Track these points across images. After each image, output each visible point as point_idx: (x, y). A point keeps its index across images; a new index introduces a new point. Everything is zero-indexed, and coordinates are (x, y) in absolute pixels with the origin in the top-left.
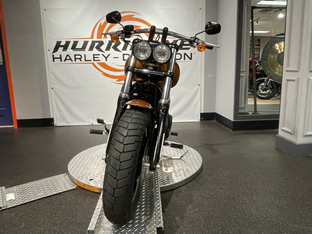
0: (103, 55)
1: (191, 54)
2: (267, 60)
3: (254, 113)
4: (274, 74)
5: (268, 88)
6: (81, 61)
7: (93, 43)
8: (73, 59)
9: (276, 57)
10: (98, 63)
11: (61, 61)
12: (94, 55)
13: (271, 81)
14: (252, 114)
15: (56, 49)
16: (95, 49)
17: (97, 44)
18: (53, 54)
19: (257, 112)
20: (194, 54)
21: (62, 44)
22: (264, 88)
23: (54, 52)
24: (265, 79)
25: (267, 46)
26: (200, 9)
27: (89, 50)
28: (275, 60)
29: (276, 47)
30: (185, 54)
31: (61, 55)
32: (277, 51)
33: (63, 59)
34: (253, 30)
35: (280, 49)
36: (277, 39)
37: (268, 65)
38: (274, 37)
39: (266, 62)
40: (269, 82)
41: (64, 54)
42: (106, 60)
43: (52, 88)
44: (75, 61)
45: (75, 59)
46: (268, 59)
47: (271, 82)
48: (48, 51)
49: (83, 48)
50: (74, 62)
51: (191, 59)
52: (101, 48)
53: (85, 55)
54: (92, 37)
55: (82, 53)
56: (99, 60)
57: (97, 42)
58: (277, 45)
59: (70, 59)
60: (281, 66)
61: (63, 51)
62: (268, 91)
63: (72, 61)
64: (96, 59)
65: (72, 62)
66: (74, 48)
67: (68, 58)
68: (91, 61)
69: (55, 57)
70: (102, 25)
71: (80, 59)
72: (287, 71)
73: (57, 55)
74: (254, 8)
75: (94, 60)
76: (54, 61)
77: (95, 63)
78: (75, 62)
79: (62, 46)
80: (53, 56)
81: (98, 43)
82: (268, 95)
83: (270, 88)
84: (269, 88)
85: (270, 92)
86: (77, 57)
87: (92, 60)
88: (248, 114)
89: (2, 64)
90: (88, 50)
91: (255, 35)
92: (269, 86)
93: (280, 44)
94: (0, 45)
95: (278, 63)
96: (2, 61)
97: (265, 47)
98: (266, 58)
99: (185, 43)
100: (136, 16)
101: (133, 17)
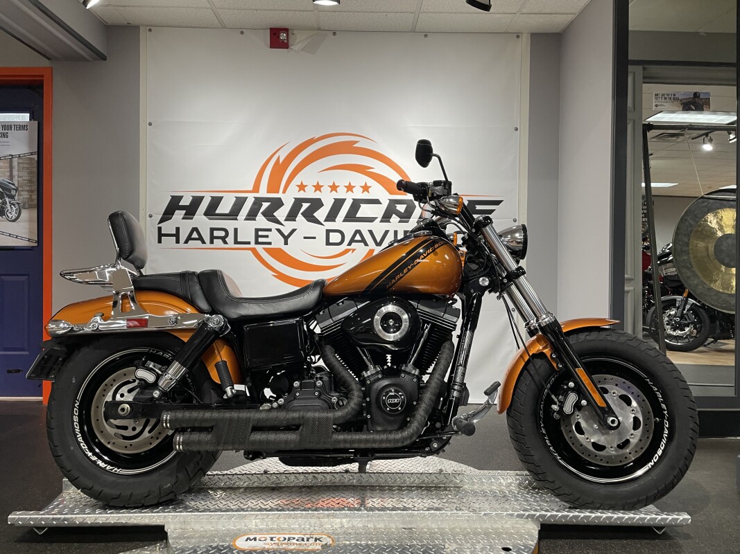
0: (279, 230)
2: (688, 253)
4: (709, 289)
5: (686, 322)
6: (225, 243)
7: (258, 202)
9: (711, 247)
10: (264, 249)
11: (178, 242)
12: (257, 230)
13: (693, 304)
15: (168, 214)
16: (260, 217)
17: (265, 205)
18: (160, 225)
21: (183, 202)
22: (675, 321)
23: (162, 221)
24: (678, 299)
25: (686, 220)
26: (516, 129)
27: (246, 219)
28: (708, 254)
29: (711, 223)
31: (178, 229)
32: (712, 232)
33: (183, 237)
34: (648, 182)
35: (721, 228)
36: (711, 201)
37: (691, 264)
38: (702, 197)
39: (685, 258)
40: (688, 307)
41: (186, 227)
42: (286, 243)
44: (212, 242)
45: (212, 238)
46: (690, 252)
47: (693, 307)
48: (148, 218)
49: (233, 214)
50: (208, 245)
52: (274, 214)
53: (236, 230)
54: (256, 188)
55: (229, 225)
56: (270, 243)
57: (267, 200)
58: (712, 220)
59: (201, 238)
60: (725, 269)
61: (183, 218)
62: (687, 329)
63: (204, 242)
64: (261, 240)
65: (204, 246)
66: (211, 212)
67: (195, 235)
68: (249, 243)
69: (163, 232)
70: (281, 160)
71: (224, 239)
73: (168, 227)
74: (650, 127)
75: (257, 242)
76: (160, 241)
77: (259, 248)
78: (212, 246)
79: (183, 208)
80: (160, 229)
81: (268, 204)
82: (687, 340)
83: (692, 323)
84: (689, 321)
85: (691, 332)
86: (216, 233)
87: (253, 241)
89: (36, 245)
90: (244, 217)
91: (653, 193)
92: (688, 317)
93: (720, 216)
94: (36, 202)
95: (716, 261)
96: (36, 239)
97: (682, 220)
98: (686, 248)
99: (478, 207)
100: (362, 144)
101: (356, 145)
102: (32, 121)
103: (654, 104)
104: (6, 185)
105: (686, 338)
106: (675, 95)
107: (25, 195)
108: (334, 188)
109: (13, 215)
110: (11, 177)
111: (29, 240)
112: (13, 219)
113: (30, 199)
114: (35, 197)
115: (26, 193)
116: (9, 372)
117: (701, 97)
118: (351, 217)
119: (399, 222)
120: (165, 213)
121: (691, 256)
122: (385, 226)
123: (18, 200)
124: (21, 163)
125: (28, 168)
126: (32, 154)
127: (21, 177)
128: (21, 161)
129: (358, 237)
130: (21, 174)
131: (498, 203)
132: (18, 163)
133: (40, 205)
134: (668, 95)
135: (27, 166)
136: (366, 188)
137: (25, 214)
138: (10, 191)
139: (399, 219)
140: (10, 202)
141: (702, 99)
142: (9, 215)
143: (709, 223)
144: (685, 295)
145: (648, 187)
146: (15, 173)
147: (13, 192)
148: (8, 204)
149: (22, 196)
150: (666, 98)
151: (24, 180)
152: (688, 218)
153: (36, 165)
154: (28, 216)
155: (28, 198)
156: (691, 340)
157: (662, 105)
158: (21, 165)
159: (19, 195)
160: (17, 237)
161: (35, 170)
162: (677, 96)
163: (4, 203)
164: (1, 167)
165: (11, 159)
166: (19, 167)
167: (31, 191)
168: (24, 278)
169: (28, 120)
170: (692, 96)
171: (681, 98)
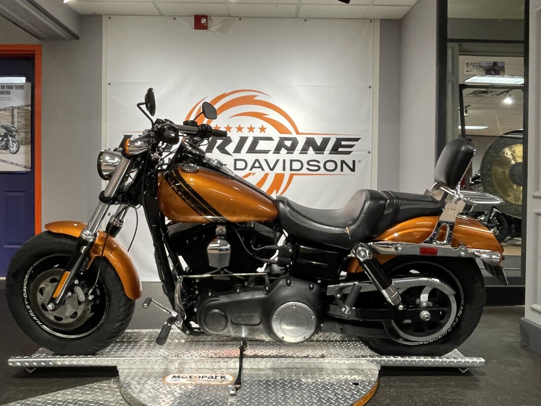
1: (354, 162)
2: (490, 176)
9: (507, 172)
13: (497, 212)
25: (490, 152)
26: (370, 87)
28: (505, 177)
29: (507, 154)
30: (343, 162)
32: (506, 161)
34: (463, 125)
35: (514, 158)
36: (508, 139)
37: (493, 184)
38: (501, 137)
40: (493, 214)
43: (109, 214)
46: (493, 175)
47: (497, 214)
51: (353, 170)
58: (508, 152)
60: (517, 187)
62: (492, 230)
72: (535, 197)
74: (463, 87)
83: (496, 226)
84: (493, 225)
85: (496, 232)
89: (30, 170)
91: (467, 133)
92: (493, 221)
93: (513, 149)
94: (30, 140)
95: (511, 182)
96: (30, 166)
97: (487, 153)
98: (489, 173)
99: (343, 143)
100: (260, 97)
101: (255, 99)
102: (27, 83)
103: (465, 70)
104: (10, 128)
106: (480, 64)
107: (23, 135)
108: (240, 129)
109: (14, 149)
110: (13, 123)
111: (25, 167)
112: (14, 152)
113: (26, 138)
114: (29, 136)
115: (23, 134)
117: (498, 65)
118: (252, 150)
119: (287, 153)
121: (493, 178)
122: (277, 156)
123: (18, 138)
124: (20, 113)
125: (25, 116)
126: (27, 106)
127: (19, 122)
128: (19, 111)
129: (257, 165)
130: (19, 120)
131: (357, 140)
132: (18, 113)
133: (33, 142)
134: (476, 63)
135: (22, 114)
136: (263, 129)
137: (22, 148)
138: (12, 132)
139: (286, 151)
140: (12, 140)
141: (499, 67)
142: (12, 149)
145: (463, 130)
146: (16, 119)
147: (14, 133)
148: (11, 142)
149: (21, 136)
150: (474, 66)
151: (22, 125)
152: (492, 151)
153: (30, 114)
154: (24, 150)
155: (23, 137)
157: (471, 71)
158: (20, 114)
159: (18, 135)
160: (17, 165)
161: (29, 117)
162: (481, 65)
163: (8, 141)
164: (5, 116)
165: (13, 110)
166: (18, 116)
167: (26, 132)
168: (22, 194)
169: (25, 82)
170: (492, 64)
171: (484, 65)
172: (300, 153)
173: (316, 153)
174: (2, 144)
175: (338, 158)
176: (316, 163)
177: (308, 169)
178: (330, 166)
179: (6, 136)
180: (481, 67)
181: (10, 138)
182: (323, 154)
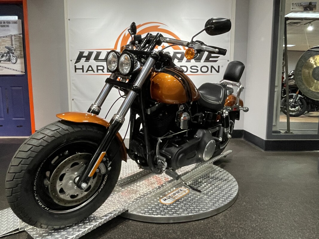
1: (219, 67)
2: (301, 75)
3: (287, 132)
4: (309, 90)
6: (103, 72)
8: (95, 70)
9: (311, 72)
11: (83, 71)
14: (285, 133)
15: (78, 60)
18: (75, 65)
19: (290, 131)
20: (222, 66)
21: (85, 54)
22: (292, 104)
23: (76, 62)
24: (294, 95)
25: (301, 60)
28: (309, 75)
29: (311, 61)
30: (212, 67)
31: (83, 66)
32: (311, 66)
33: (85, 70)
34: (286, 44)
35: (316, 64)
36: (313, 52)
37: (302, 80)
38: (309, 50)
39: (300, 77)
40: (298, 98)
41: (86, 65)
43: (73, 100)
44: (97, 72)
45: (98, 70)
47: (300, 98)
48: (70, 61)
49: (106, 59)
50: (96, 73)
51: (218, 72)
54: (116, 48)
55: (104, 64)
59: (93, 70)
60: (317, 82)
61: (85, 61)
62: (297, 108)
65: (94, 73)
66: (96, 58)
67: (90, 69)
69: (77, 68)
70: (126, 35)
71: (102, 70)
73: (79, 65)
74: (287, 19)
76: (76, 71)
78: (98, 73)
79: (85, 57)
80: (75, 66)
82: (297, 112)
83: (299, 105)
84: (298, 104)
85: (299, 109)
86: (99, 68)
88: (280, 132)
89: (24, 74)
91: (288, 49)
92: (298, 102)
93: (315, 58)
94: (23, 55)
95: (313, 78)
96: (24, 71)
97: (300, 60)
98: (300, 73)
99: (213, 55)
100: (161, 27)
101: (159, 28)
102: (19, 20)
103: (291, 8)
104: (10, 48)
105: (296, 111)
107: (19, 52)
109: (14, 61)
110: (12, 45)
111: (22, 72)
112: (14, 63)
113: (21, 54)
114: (22, 53)
115: (19, 51)
116: (18, 127)
117: (312, 4)
119: (178, 62)
120: (77, 59)
121: (302, 76)
123: (16, 54)
125: (18, 41)
126: (20, 34)
127: (16, 45)
128: (16, 38)
130: (16, 43)
132: (15, 39)
133: (25, 57)
134: (298, 3)
135: (18, 40)
136: (163, 47)
137: (19, 60)
139: (178, 61)
140: (12, 55)
141: (313, 5)
142: (13, 61)
143: (311, 62)
144: (297, 93)
145: (286, 47)
146: (14, 43)
147: (13, 51)
148: (12, 57)
149: (17, 53)
150: (297, 5)
151: (17, 46)
152: (302, 60)
153: (22, 39)
154: (20, 61)
155: (19, 54)
156: (298, 112)
157: (295, 8)
158: (16, 39)
159: (16, 52)
160: (16, 70)
161: (22, 41)
162: (302, 4)
163: (10, 56)
164: (7, 40)
165: (11, 37)
166: (15, 40)
167: (20, 51)
168: (21, 88)
169: (17, 19)
170: (309, 4)
171: (303, 5)
172: (186, 62)
173: (196, 62)
174: (7, 58)
175: (209, 64)
176: (196, 68)
177: (191, 71)
178: (205, 69)
179: (8, 53)
180: (302, 5)
181: (11, 54)
182: (200, 62)
